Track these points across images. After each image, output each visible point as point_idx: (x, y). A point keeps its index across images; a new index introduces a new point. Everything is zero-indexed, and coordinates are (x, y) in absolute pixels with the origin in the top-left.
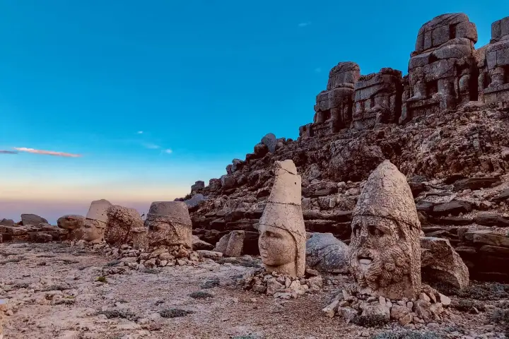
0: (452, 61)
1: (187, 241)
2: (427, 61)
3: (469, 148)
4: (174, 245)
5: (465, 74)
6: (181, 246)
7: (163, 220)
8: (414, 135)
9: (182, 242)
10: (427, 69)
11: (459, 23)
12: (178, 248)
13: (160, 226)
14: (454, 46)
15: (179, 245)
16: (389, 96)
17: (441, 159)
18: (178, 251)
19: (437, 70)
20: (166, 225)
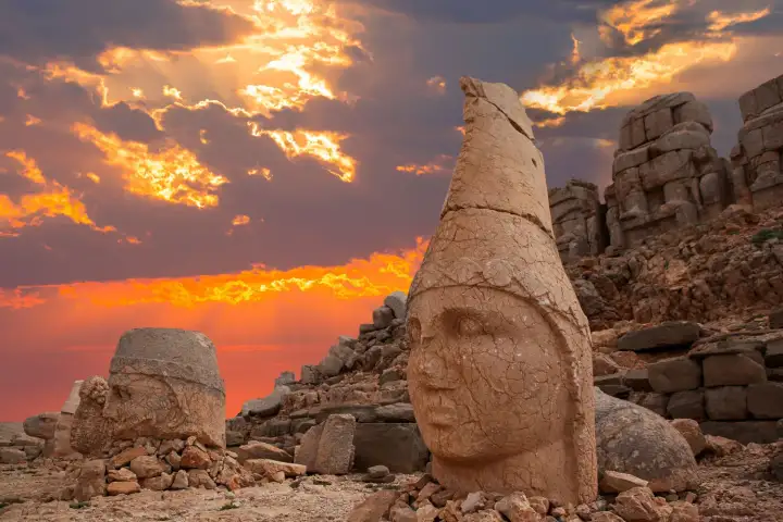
0: (685, 154)
1: (207, 428)
2: (645, 158)
3: (766, 262)
4: (172, 436)
5: (709, 172)
6: (190, 441)
7: (145, 370)
8: (648, 259)
9: (194, 428)
10: (645, 169)
11: (684, 103)
12: (180, 444)
13: (136, 386)
14: (684, 131)
15: (184, 438)
16: (586, 218)
17: (716, 284)
18: (180, 453)
19: (664, 168)
20: (152, 383)
